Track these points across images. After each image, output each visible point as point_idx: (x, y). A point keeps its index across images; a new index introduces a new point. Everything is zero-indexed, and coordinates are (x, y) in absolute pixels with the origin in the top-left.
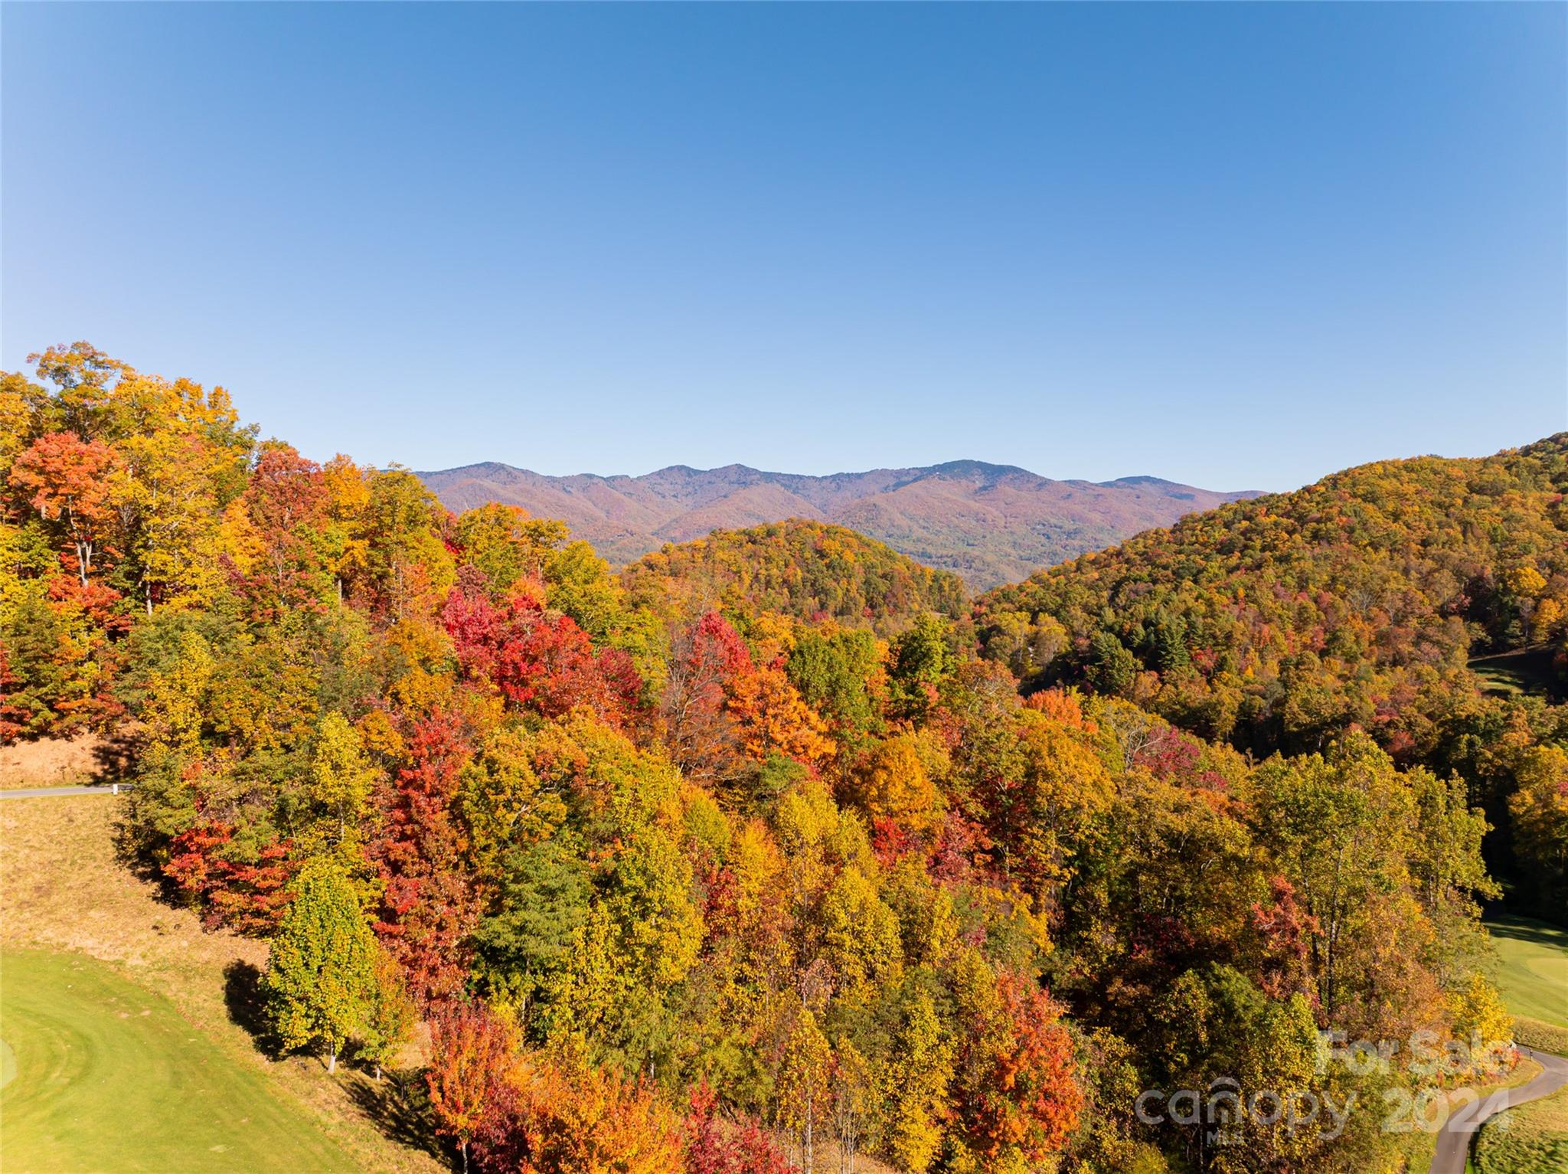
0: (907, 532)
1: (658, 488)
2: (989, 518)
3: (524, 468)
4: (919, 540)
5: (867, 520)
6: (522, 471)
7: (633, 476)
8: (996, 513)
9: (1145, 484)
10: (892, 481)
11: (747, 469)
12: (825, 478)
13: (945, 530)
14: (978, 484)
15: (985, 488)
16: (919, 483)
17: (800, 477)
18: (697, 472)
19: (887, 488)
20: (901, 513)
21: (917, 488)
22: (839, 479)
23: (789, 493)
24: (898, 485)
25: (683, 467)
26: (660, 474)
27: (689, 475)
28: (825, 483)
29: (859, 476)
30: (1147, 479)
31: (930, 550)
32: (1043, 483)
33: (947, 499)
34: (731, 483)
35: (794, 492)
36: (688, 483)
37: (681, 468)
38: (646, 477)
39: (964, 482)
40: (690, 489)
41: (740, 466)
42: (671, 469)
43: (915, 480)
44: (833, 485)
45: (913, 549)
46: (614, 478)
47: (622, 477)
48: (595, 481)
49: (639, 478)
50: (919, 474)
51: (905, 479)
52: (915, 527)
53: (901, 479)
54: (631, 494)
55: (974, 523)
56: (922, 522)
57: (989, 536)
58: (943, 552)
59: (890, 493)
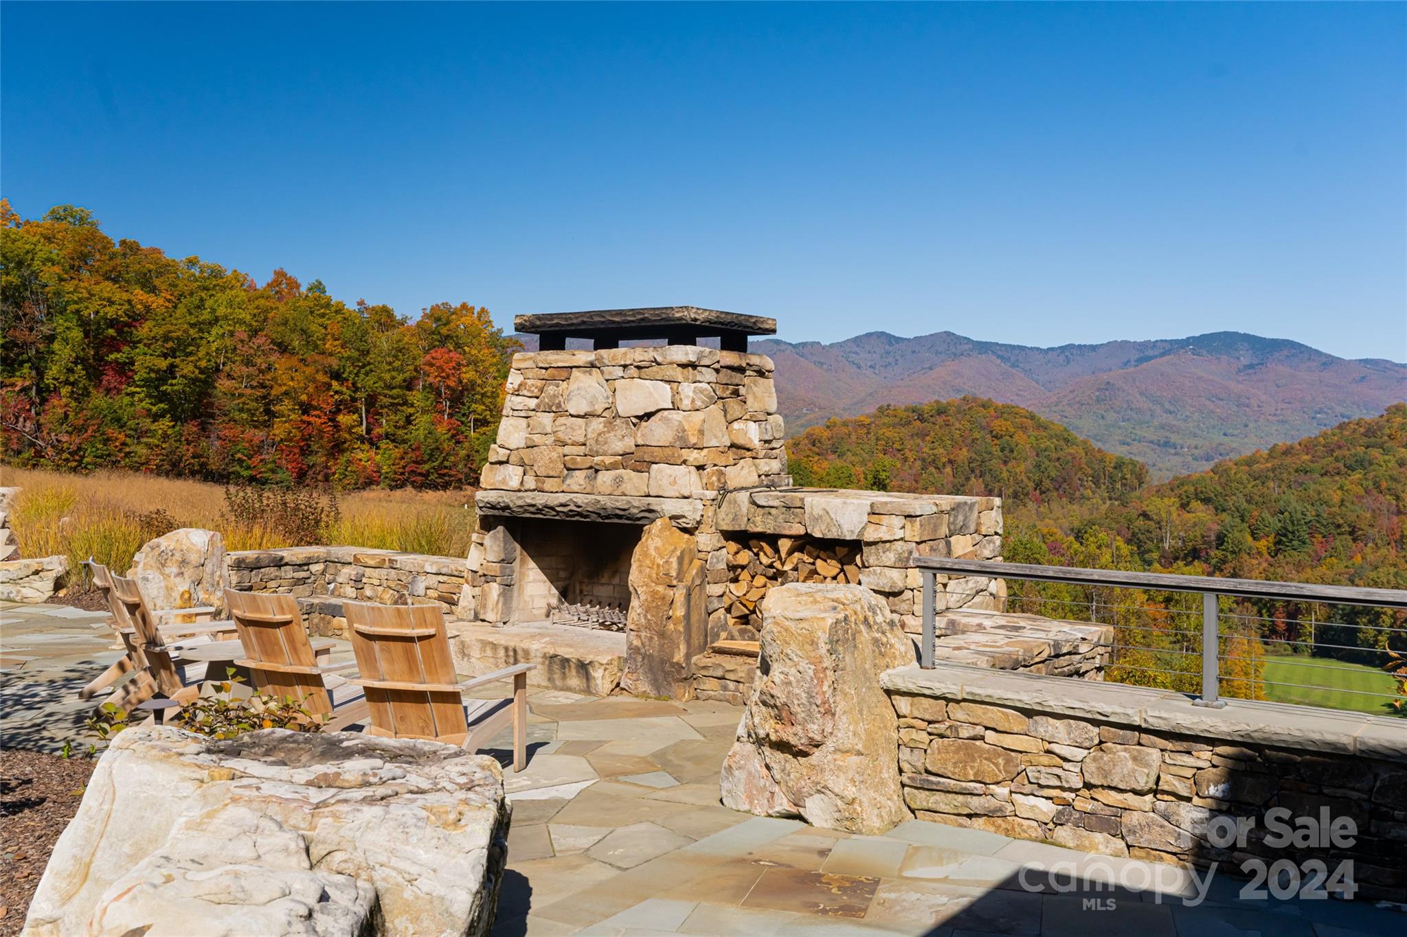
0: (1148, 417)
1: (853, 357)
2: (1255, 402)
4: (1162, 427)
5: (1098, 400)
7: (826, 342)
8: (1263, 398)
10: (1134, 356)
11: (958, 338)
12: (1052, 349)
13: (1196, 416)
14: (1245, 361)
15: (1251, 366)
16: (1168, 357)
17: (1022, 348)
18: (898, 340)
19: (1126, 364)
20: (1142, 394)
21: (1162, 364)
22: (1069, 352)
23: (1006, 366)
24: (1141, 360)
25: (883, 333)
26: (857, 340)
27: (890, 344)
28: (1051, 356)
29: (1093, 348)
31: (1174, 438)
32: (1329, 362)
33: (1200, 378)
34: (937, 353)
35: (1013, 366)
36: (888, 353)
37: (882, 335)
38: (840, 345)
39: (1224, 358)
40: (890, 359)
41: (948, 334)
42: (869, 335)
43: (1163, 355)
44: (1062, 358)
45: (1155, 438)
46: (804, 344)
47: (813, 344)
48: (783, 347)
49: (832, 345)
50: (1168, 347)
51: (1150, 353)
52: (1158, 410)
53: (1146, 352)
54: (822, 364)
55: (1235, 408)
56: (1167, 405)
57: (1251, 425)
58: (1194, 442)
59: (1131, 369)
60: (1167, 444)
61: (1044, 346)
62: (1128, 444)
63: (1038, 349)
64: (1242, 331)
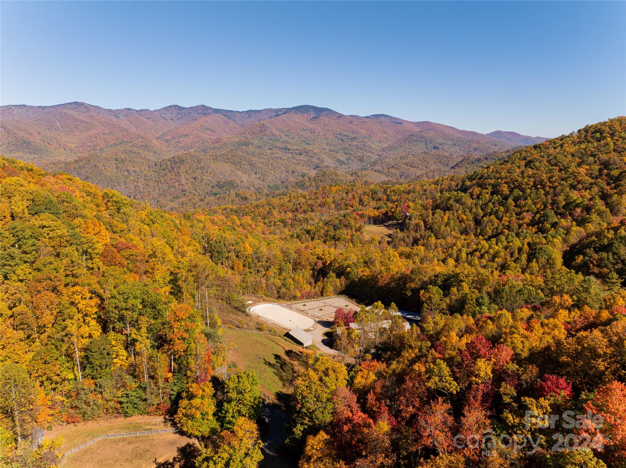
0: (279, 138)
1: (164, 116)
2: (316, 131)
3: (95, 105)
4: (284, 142)
5: (260, 132)
6: (94, 106)
7: (152, 109)
8: (320, 129)
9: (383, 118)
10: (274, 114)
11: (207, 107)
12: (243, 112)
13: (296, 137)
14: (312, 116)
15: (315, 118)
16: (286, 115)
17: (232, 111)
18: (183, 108)
19: (271, 117)
20: (277, 129)
21: (284, 117)
22: (250, 113)
23: (226, 119)
24: (276, 116)
25: (176, 106)
26: (165, 108)
27: (180, 110)
28: (243, 114)
29: (259, 111)
30: (383, 115)
31: (289, 146)
32: (340, 116)
33: (298, 122)
34: (199, 113)
35: (229, 119)
36: (178, 114)
37: (175, 106)
38: (158, 110)
39: (305, 115)
40: (180, 116)
41: (203, 106)
42: (171, 106)
43: (284, 114)
44: (247, 115)
45: (281, 146)
46: (141, 110)
47: (145, 110)
48: (132, 111)
49: (155, 111)
50: (286, 111)
51: (280, 113)
52: (283, 135)
53: (278, 113)
54: (150, 118)
55: (310, 134)
56: (286, 133)
57: (316, 140)
58: (295, 147)
59: (272, 119)
60: (286, 149)
61: (241, 111)
62: (271, 149)
63: (238, 112)
64: (311, 105)
